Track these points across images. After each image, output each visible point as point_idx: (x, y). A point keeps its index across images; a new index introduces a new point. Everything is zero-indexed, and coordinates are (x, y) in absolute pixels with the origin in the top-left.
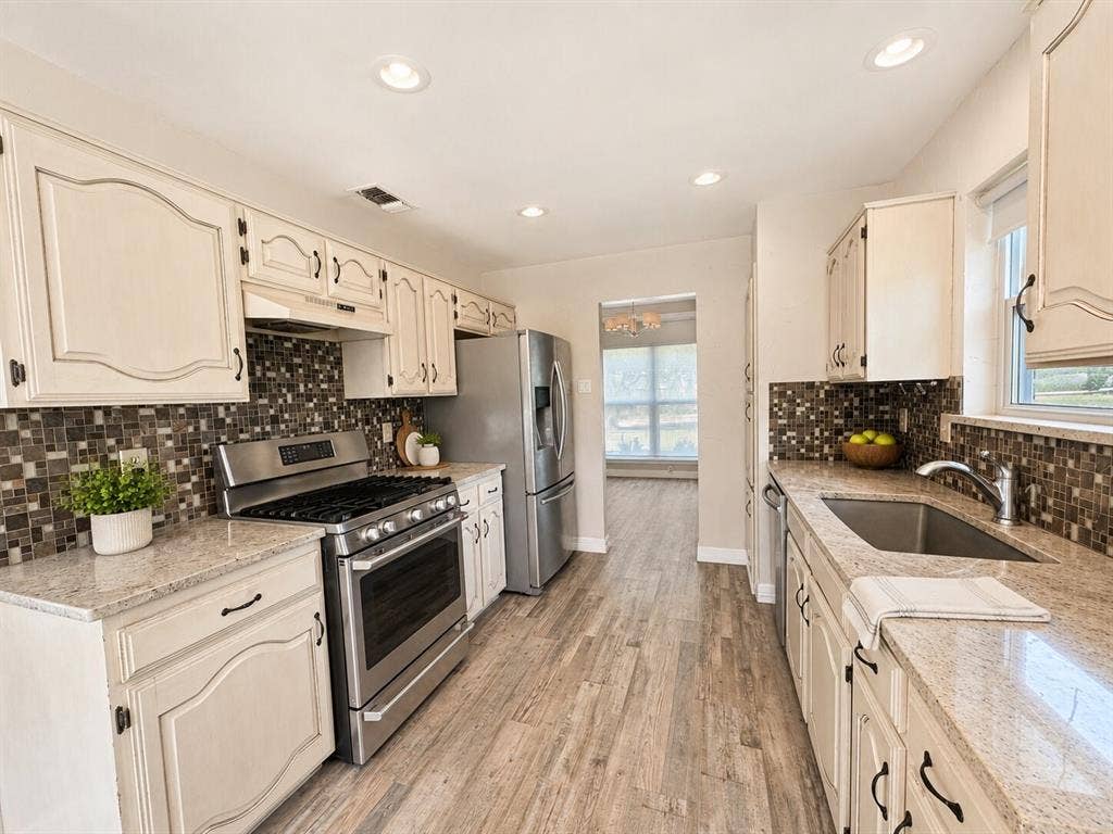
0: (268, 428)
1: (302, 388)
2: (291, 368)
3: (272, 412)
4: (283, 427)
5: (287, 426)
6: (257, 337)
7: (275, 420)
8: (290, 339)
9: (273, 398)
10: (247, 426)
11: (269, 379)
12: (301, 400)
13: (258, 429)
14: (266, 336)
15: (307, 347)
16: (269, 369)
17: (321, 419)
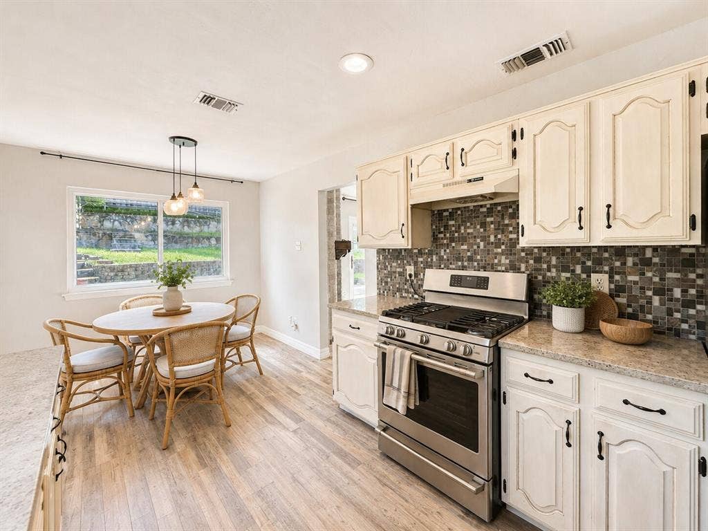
0: (466, 264)
1: (492, 239)
2: (483, 225)
3: (469, 254)
4: (476, 264)
5: (478, 264)
6: (463, 209)
7: (470, 259)
8: (485, 206)
9: (471, 245)
10: (454, 260)
11: (469, 234)
12: (490, 247)
13: (460, 263)
14: (468, 207)
15: (499, 208)
16: (469, 228)
17: (508, 261)
